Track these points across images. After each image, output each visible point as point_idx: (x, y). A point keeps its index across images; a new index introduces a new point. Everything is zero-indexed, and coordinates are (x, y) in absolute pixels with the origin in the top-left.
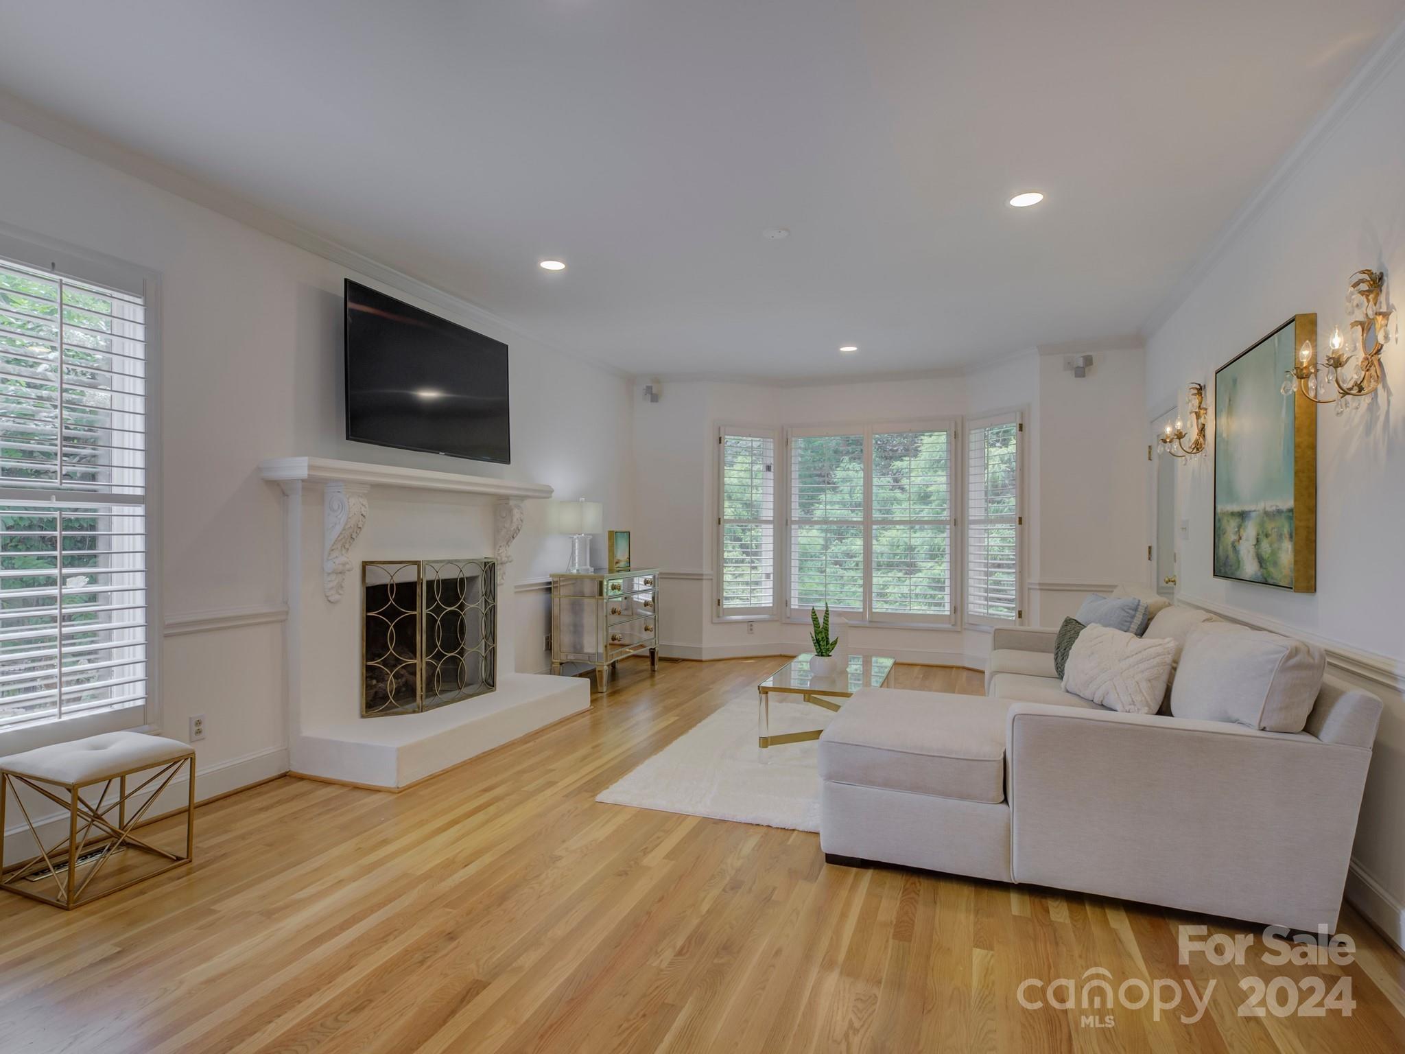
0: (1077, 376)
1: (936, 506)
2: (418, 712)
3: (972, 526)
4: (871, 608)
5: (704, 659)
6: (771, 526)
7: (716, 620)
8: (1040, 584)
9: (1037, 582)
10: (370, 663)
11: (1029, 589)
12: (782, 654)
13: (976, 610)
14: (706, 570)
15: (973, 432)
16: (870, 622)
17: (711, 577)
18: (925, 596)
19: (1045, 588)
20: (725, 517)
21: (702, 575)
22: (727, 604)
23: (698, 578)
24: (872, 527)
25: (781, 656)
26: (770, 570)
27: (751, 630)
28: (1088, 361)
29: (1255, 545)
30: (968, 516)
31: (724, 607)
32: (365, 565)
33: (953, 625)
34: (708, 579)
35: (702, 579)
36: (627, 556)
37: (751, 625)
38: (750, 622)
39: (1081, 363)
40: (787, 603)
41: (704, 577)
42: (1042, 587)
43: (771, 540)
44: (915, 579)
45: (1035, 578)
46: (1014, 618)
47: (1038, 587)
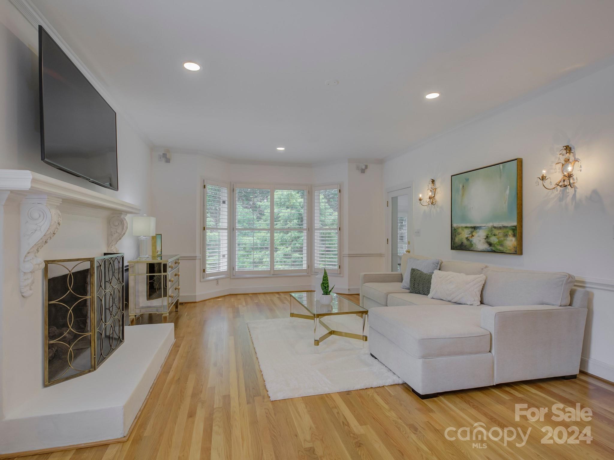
0: (362, 172)
1: (282, 222)
2: (93, 371)
3: (315, 231)
4: (273, 268)
5: (197, 301)
6: (226, 231)
7: (202, 280)
8: (349, 254)
9: (348, 253)
10: (52, 342)
11: (343, 256)
12: (231, 293)
13: (318, 266)
14: (198, 254)
15: (316, 191)
16: (273, 274)
17: (200, 258)
18: (281, 262)
19: (351, 256)
20: (207, 226)
21: (196, 257)
22: (208, 271)
23: (194, 258)
24: (274, 231)
25: (230, 295)
26: (226, 253)
27: (218, 283)
28: (366, 167)
29: (485, 239)
30: (314, 227)
31: (207, 273)
32: (47, 262)
33: (307, 273)
34: (198, 259)
35: (196, 259)
36: (161, 249)
37: (218, 281)
38: (217, 279)
39: (364, 167)
40: (234, 269)
41: (197, 258)
42: (349, 256)
43: (226, 238)
44: (276, 254)
45: (346, 252)
46: (337, 269)
47: (348, 256)
